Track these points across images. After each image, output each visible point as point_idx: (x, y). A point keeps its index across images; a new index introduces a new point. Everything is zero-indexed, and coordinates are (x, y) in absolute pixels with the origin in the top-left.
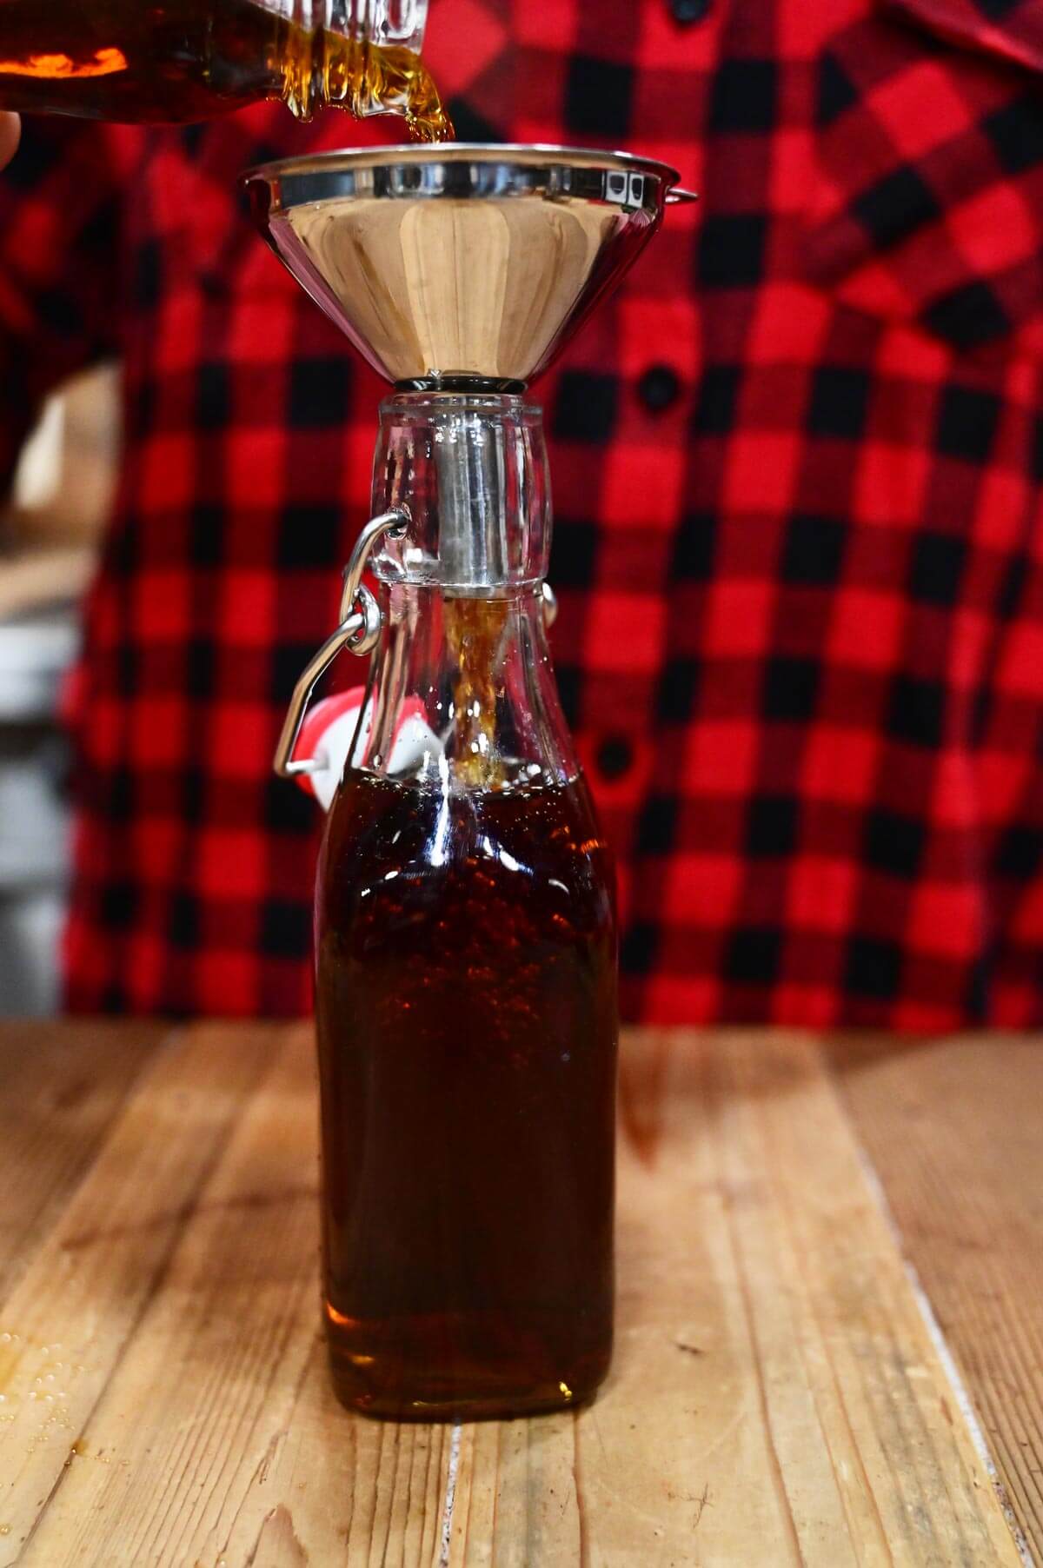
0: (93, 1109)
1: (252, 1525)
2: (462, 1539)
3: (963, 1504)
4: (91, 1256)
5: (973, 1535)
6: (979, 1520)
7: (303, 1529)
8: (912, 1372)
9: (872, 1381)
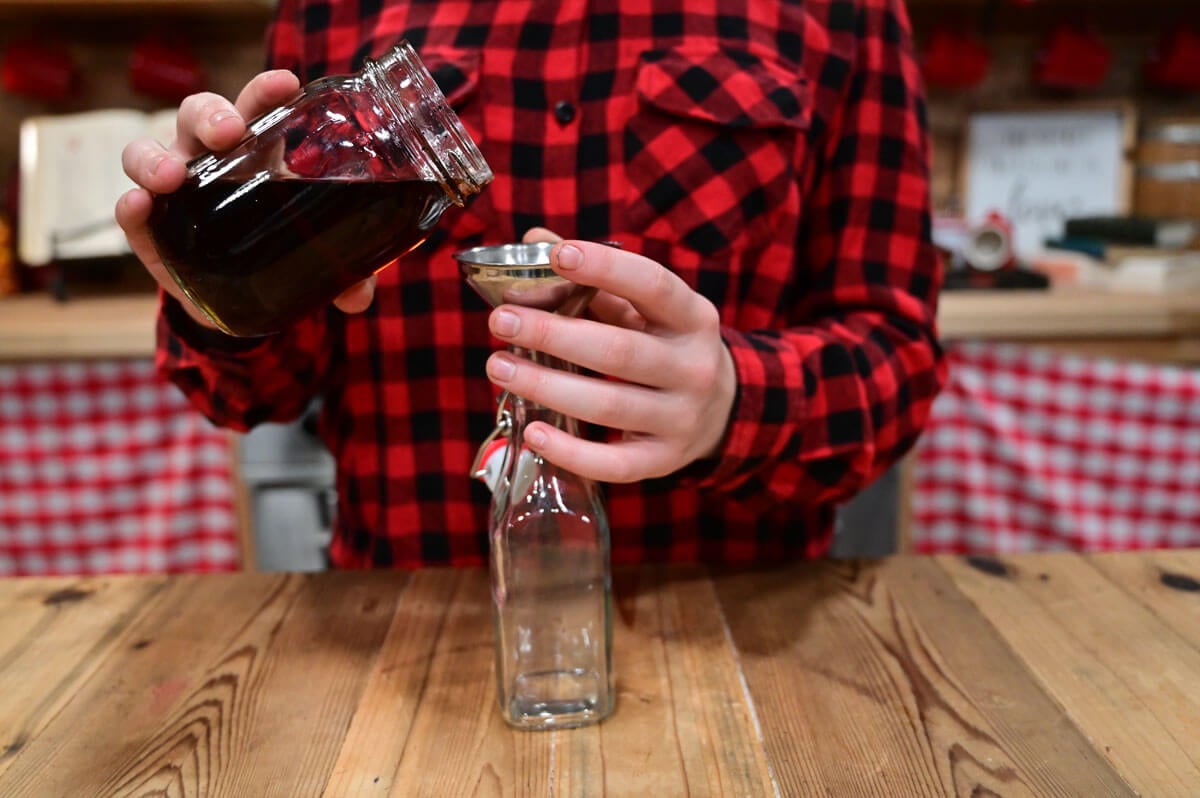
0: (381, 611)
1: (478, 770)
2: (558, 770)
3: (748, 749)
4: (395, 674)
5: (751, 761)
6: (753, 755)
7: (498, 771)
8: (735, 705)
9: (718, 709)
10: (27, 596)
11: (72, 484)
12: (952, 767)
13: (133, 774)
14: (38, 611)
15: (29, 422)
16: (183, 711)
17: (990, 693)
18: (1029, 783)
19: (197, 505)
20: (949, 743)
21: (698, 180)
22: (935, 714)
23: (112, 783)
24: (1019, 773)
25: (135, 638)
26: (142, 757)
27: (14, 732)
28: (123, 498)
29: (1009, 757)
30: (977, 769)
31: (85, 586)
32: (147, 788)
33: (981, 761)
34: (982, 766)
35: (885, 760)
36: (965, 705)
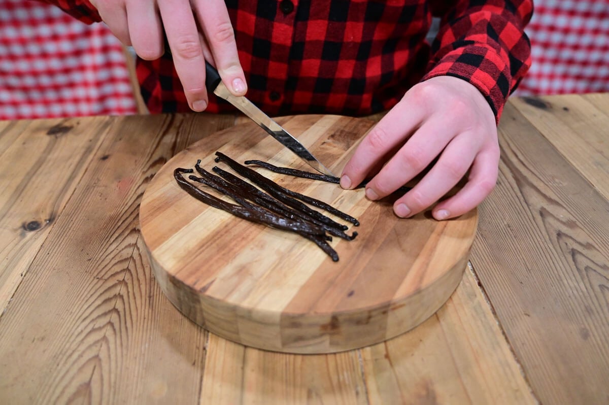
10: (38, 130)
11: (45, 56)
12: (544, 221)
13: (116, 235)
14: (45, 139)
15: (16, 23)
16: (135, 197)
17: (553, 177)
18: (585, 229)
20: (539, 207)
22: (527, 190)
23: (107, 240)
24: (578, 223)
25: (100, 154)
26: (119, 224)
27: (48, 211)
29: (571, 214)
30: (555, 221)
31: (67, 124)
32: (126, 243)
33: (557, 217)
34: (558, 220)
35: (507, 218)
36: (542, 184)
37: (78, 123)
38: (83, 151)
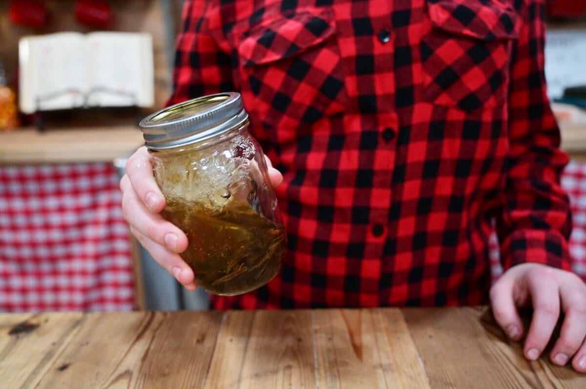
14: (5, 340)
19: (111, 238)
21: (465, 69)
25: (59, 363)
28: (73, 234)
37: (46, 321)
38: (42, 356)
